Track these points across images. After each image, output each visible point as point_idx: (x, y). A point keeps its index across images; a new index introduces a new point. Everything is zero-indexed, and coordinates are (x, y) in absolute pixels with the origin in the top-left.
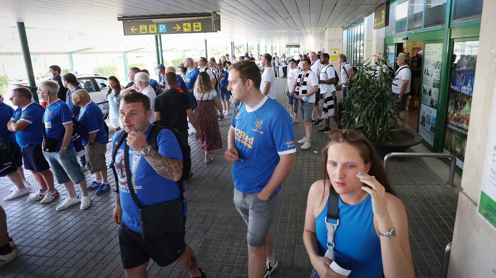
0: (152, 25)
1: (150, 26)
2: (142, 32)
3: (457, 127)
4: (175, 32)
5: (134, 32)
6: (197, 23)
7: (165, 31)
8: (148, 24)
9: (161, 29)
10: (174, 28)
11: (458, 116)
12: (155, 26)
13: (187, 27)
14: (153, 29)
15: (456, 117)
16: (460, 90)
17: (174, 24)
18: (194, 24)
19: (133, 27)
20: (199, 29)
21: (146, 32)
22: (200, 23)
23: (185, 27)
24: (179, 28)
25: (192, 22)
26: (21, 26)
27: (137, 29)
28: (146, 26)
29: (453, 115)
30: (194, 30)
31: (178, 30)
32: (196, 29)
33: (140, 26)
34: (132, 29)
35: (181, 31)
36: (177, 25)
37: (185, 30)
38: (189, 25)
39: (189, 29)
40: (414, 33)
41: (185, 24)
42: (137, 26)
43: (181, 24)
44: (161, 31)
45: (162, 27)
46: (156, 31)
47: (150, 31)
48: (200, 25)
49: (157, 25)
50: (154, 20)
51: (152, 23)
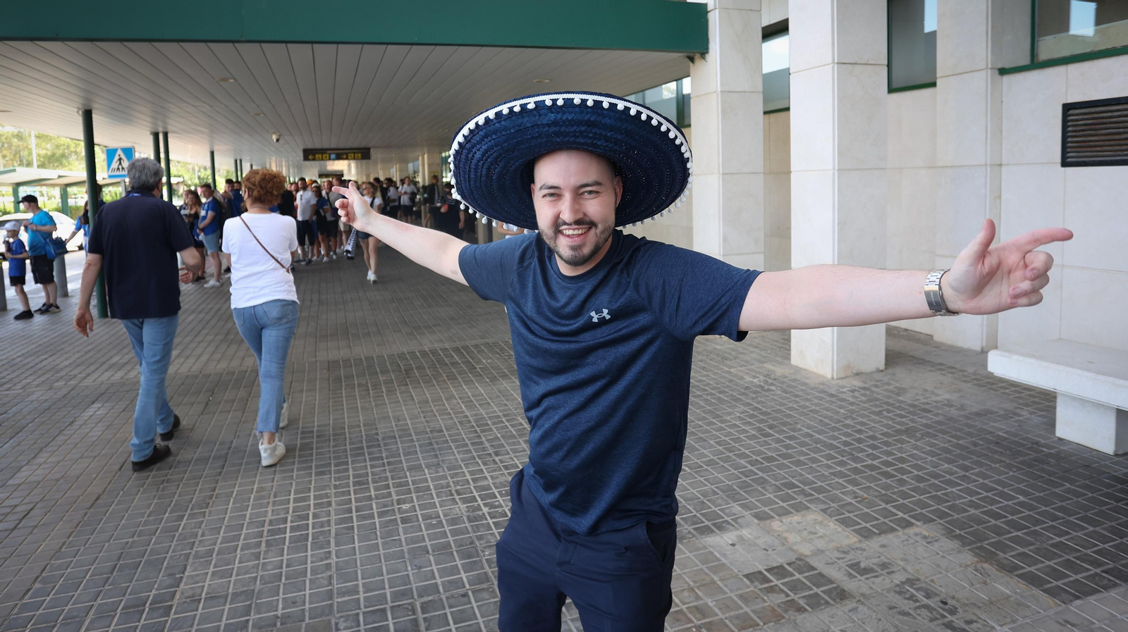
1: (324, 156)
7: (335, 158)
8: (322, 154)
10: (341, 156)
12: (328, 156)
14: (326, 157)
17: (342, 154)
21: (321, 159)
26: (212, 154)
34: (310, 157)
42: (314, 155)
43: (347, 154)
44: (332, 158)
45: (333, 156)
46: (328, 158)
47: (324, 158)
48: (360, 155)
49: (330, 155)
50: (328, 152)
51: (326, 153)
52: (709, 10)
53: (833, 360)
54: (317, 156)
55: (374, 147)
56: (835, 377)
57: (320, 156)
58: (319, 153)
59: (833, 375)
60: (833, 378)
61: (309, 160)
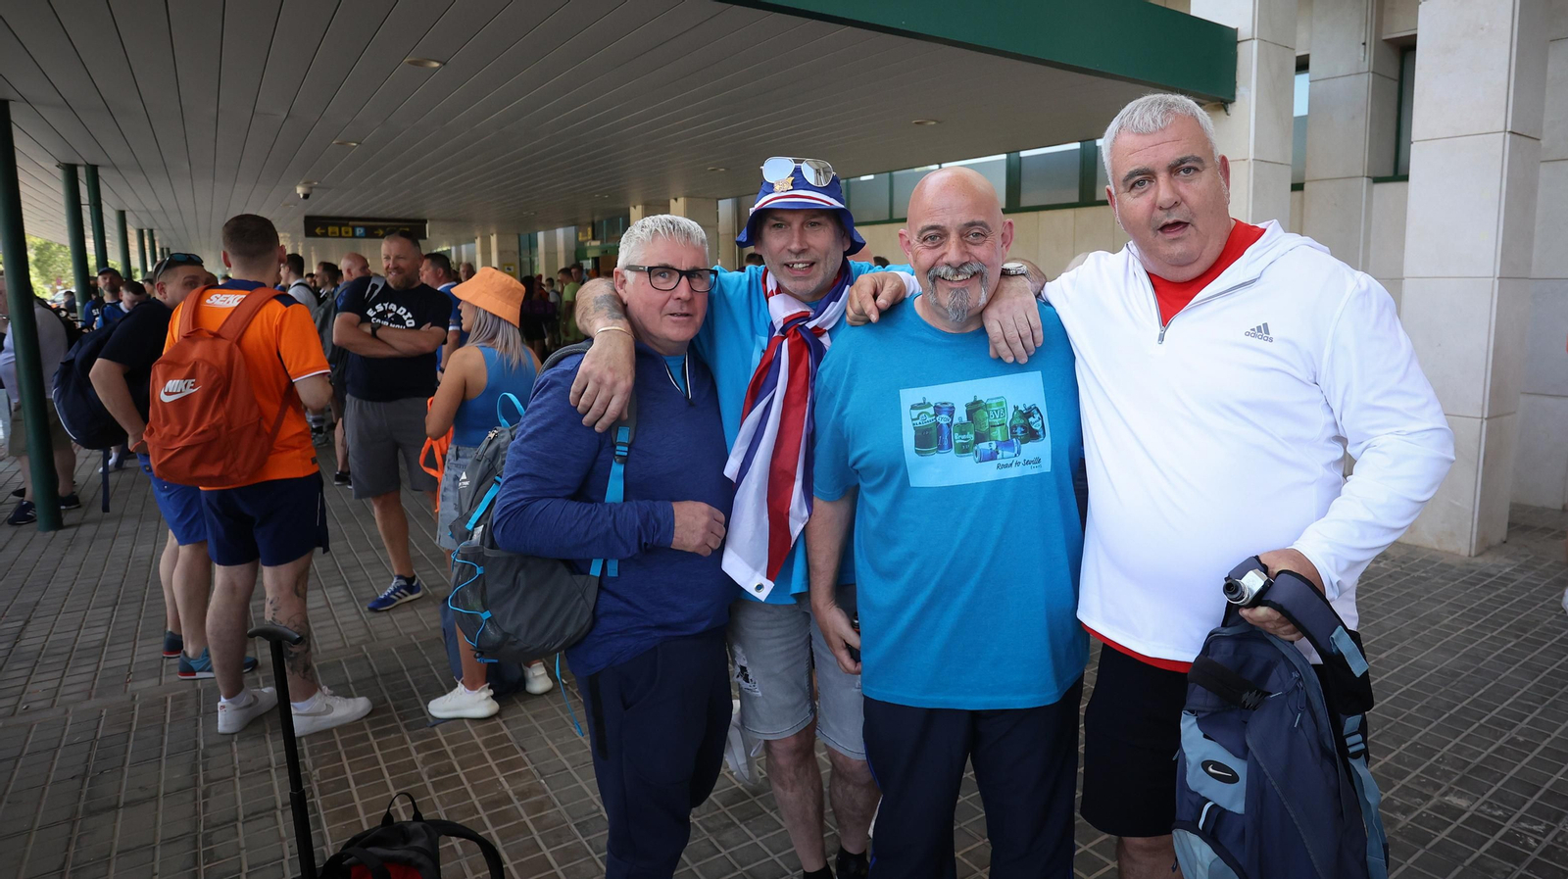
0: (345, 228)
1: (343, 229)
2: (331, 234)
5: (320, 234)
7: (363, 235)
8: (341, 226)
10: (375, 232)
12: (350, 230)
14: (347, 233)
17: (376, 228)
19: (319, 228)
21: (338, 234)
27: (325, 231)
33: (329, 227)
34: (318, 231)
42: (325, 227)
44: (358, 233)
45: (359, 231)
46: (350, 234)
47: (343, 234)
49: (353, 228)
50: (351, 223)
51: (347, 225)
52: (1239, 40)
53: (1472, 533)
54: (330, 229)
55: (431, 220)
56: (1473, 553)
57: (337, 229)
58: (333, 225)
59: (1470, 552)
60: (1470, 556)
61: (316, 235)
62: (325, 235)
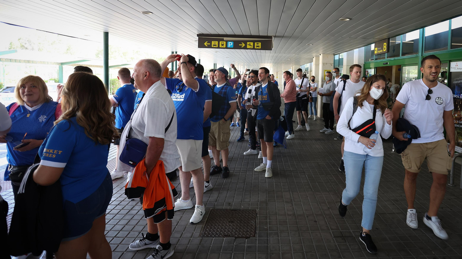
0: (222, 42)
1: (221, 42)
2: (213, 46)
3: (458, 124)
4: (240, 48)
5: (207, 46)
6: (258, 43)
7: (233, 47)
8: (219, 40)
9: (229, 45)
10: (240, 45)
11: (459, 116)
12: (225, 42)
13: (250, 45)
14: (223, 45)
15: (457, 117)
16: (459, 97)
17: (240, 42)
18: (256, 43)
19: (207, 42)
20: (259, 47)
21: (217, 46)
22: (260, 43)
23: (248, 45)
24: (244, 45)
25: (254, 42)
27: (209, 44)
28: (217, 42)
29: (454, 116)
30: (255, 48)
31: (242, 47)
32: (256, 47)
33: (213, 42)
34: (206, 44)
35: (245, 48)
36: (242, 43)
37: (248, 47)
38: (252, 44)
39: (251, 47)
40: (393, 59)
41: (248, 43)
42: (210, 41)
43: (245, 42)
44: (229, 46)
45: (230, 44)
46: (225, 46)
47: (220, 46)
48: (260, 44)
49: (227, 42)
50: (225, 39)
51: (223, 40)
54: (213, 43)
55: (275, 37)
57: (217, 43)
58: (215, 40)
61: (205, 47)
62: (210, 47)
